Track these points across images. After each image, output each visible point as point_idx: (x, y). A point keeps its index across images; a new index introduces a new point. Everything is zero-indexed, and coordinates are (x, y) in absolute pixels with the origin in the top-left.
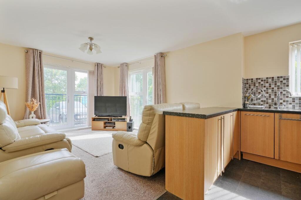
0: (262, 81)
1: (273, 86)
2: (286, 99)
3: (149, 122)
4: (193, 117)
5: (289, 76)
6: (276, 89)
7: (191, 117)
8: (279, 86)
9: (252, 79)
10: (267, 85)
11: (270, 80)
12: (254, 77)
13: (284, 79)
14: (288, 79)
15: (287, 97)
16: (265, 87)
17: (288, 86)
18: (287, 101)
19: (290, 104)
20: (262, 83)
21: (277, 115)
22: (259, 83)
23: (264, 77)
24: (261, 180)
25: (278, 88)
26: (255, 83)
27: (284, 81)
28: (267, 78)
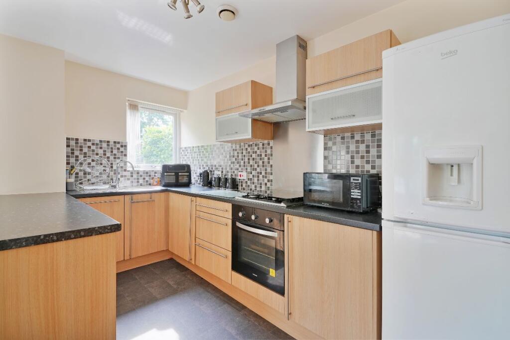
0: (93, 144)
1: (108, 154)
2: (124, 173)
5: (126, 143)
6: (112, 158)
8: (115, 155)
9: (77, 140)
10: (101, 152)
11: (104, 145)
12: (81, 138)
13: (122, 146)
14: (126, 146)
15: (125, 170)
16: (97, 154)
17: (125, 155)
18: (125, 176)
19: (128, 179)
20: (93, 147)
21: (128, 198)
22: (89, 147)
23: (96, 137)
25: (115, 158)
26: (81, 147)
27: (122, 149)
28: (101, 141)
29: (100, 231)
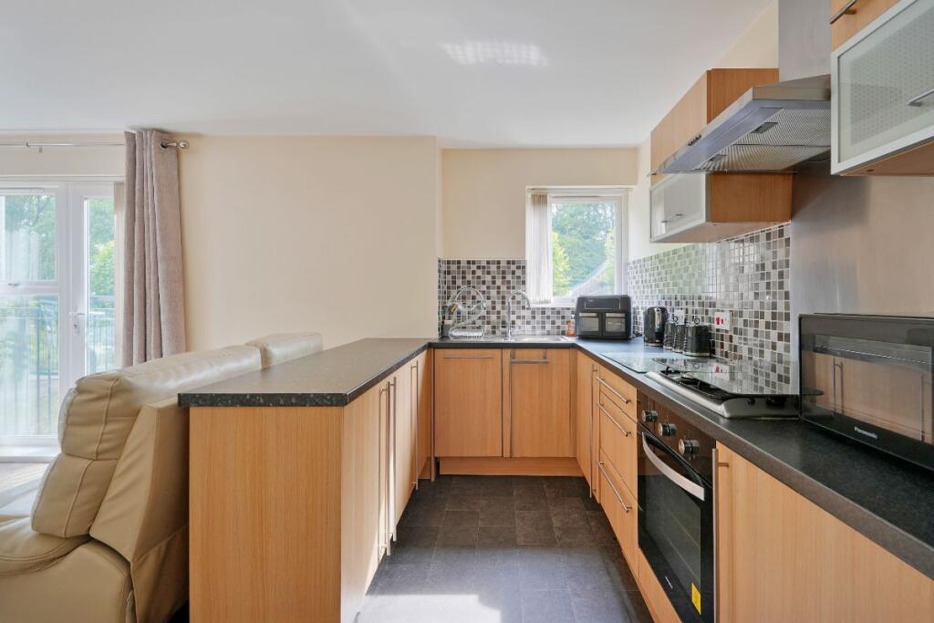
0: (479, 268)
1: (499, 282)
2: (523, 313)
3: (105, 446)
4: (304, 405)
5: (525, 261)
6: (503, 288)
7: (296, 405)
8: (509, 282)
9: (459, 262)
10: (488, 278)
11: (493, 268)
12: (464, 259)
13: (518, 268)
14: (524, 267)
15: (524, 308)
16: (484, 283)
17: (524, 283)
18: (524, 317)
19: (528, 323)
20: (479, 273)
21: (507, 353)
22: (474, 272)
23: (482, 257)
24: (480, 523)
25: (508, 288)
26: (464, 272)
27: (518, 273)
28: (488, 262)
29: (317, 400)
